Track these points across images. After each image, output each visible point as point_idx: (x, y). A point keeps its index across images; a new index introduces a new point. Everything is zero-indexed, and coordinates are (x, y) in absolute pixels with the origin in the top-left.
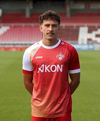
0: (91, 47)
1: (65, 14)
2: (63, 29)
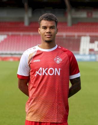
0: (93, 57)
1: (66, 23)
2: (64, 39)
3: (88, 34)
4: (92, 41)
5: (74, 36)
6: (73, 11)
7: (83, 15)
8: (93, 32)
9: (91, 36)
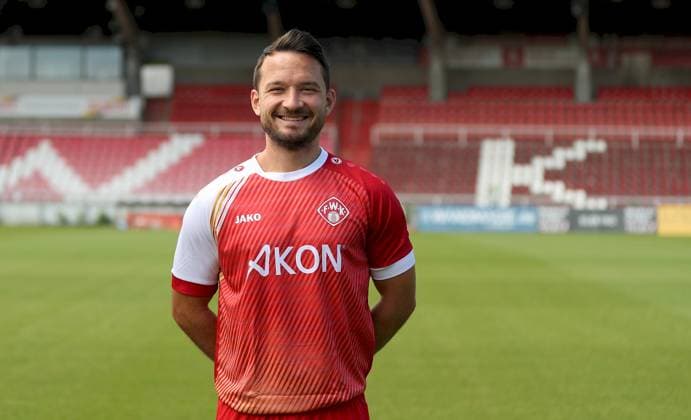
0: (527, 218)
1: (424, 89)
2: (416, 149)
3: (506, 130)
4: (522, 157)
5: (455, 138)
6: (451, 43)
7: (488, 58)
8: (526, 121)
9: (516, 139)
